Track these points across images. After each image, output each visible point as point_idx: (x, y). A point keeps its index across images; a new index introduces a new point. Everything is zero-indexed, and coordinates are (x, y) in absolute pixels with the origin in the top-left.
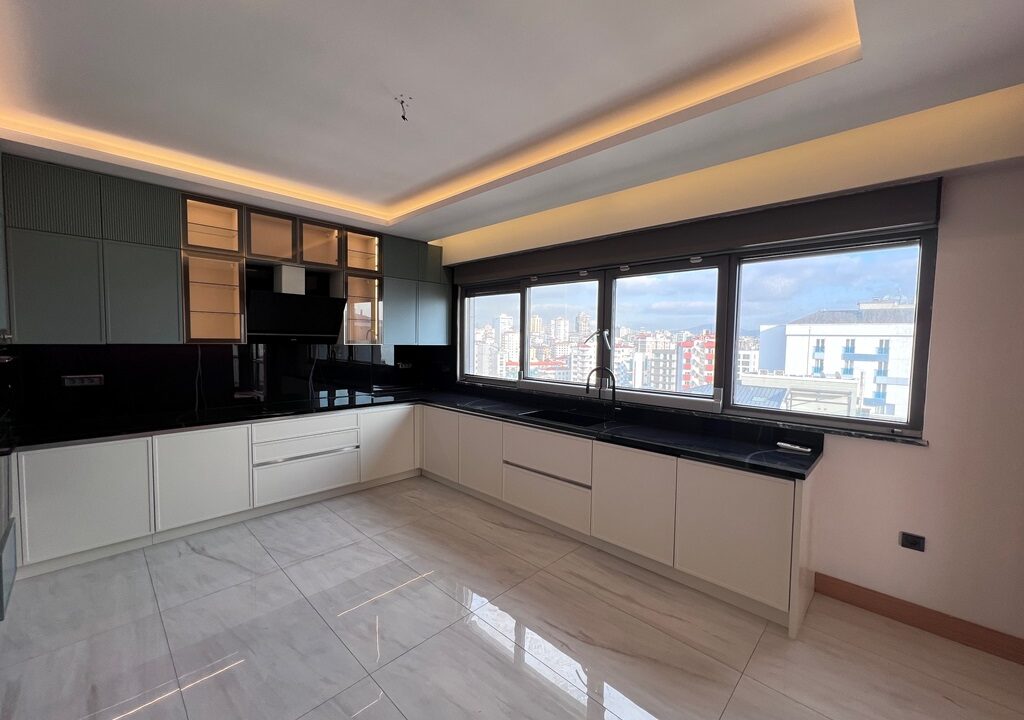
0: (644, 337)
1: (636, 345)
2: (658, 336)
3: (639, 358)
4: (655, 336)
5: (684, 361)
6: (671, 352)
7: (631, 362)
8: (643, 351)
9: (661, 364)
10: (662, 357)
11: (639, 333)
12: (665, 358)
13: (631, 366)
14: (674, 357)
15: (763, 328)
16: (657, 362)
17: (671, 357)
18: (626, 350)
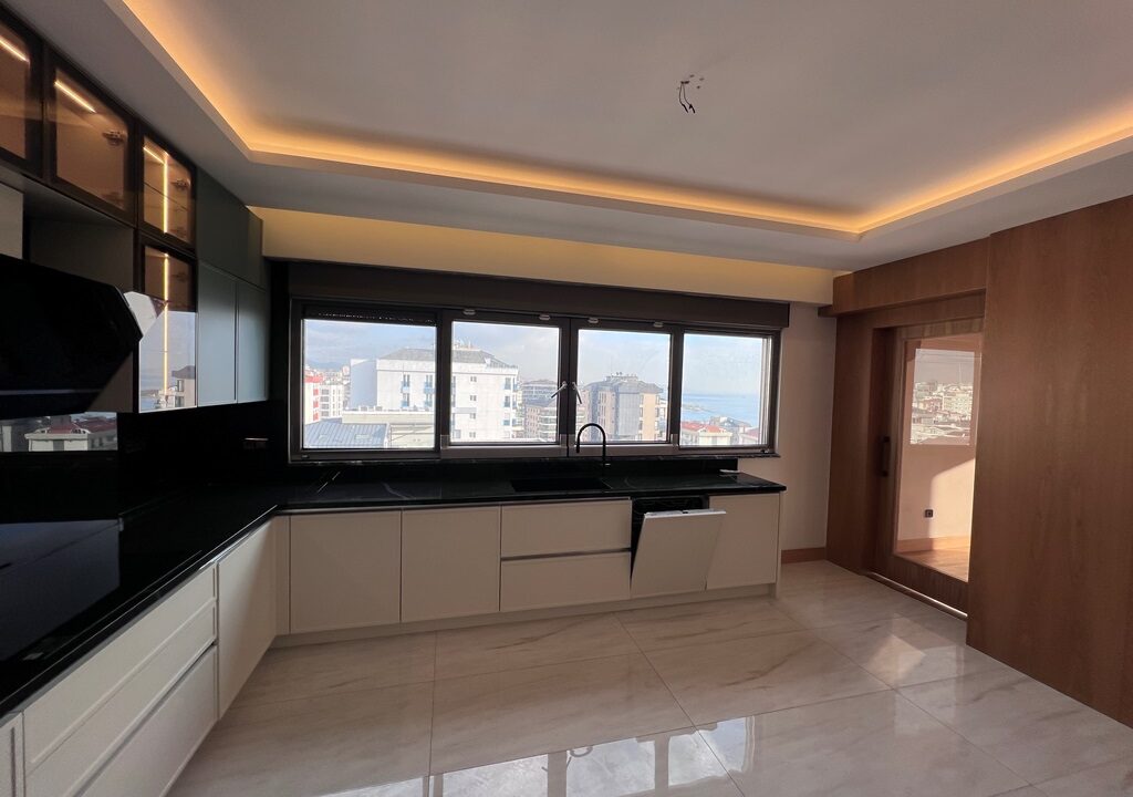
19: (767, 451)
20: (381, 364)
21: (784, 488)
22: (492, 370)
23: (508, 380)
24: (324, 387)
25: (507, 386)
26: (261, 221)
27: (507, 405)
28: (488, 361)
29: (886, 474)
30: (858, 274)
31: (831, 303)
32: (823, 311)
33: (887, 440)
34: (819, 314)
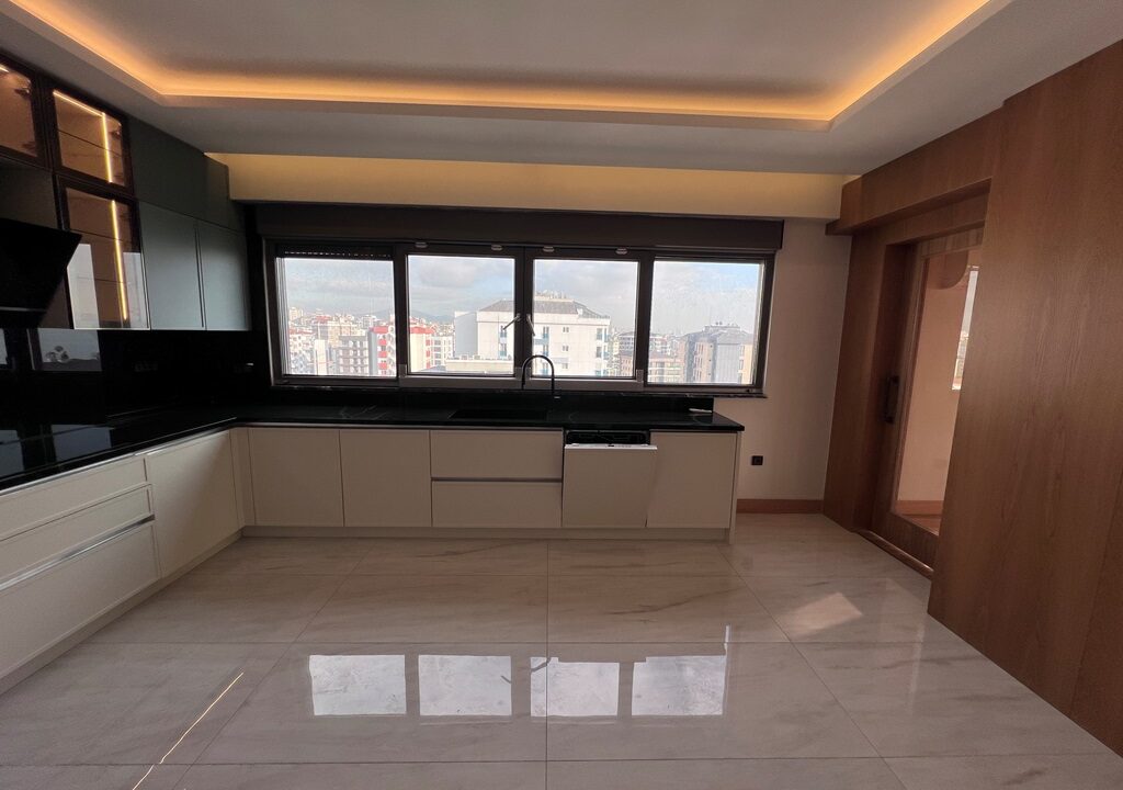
0: (324, 321)
1: (315, 330)
2: (342, 320)
3: (320, 346)
4: (338, 320)
5: (379, 349)
6: (361, 339)
7: (311, 351)
8: (325, 337)
9: (351, 353)
10: (351, 344)
11: (315, 315)
12: (355, 345)
13: (312, 357)
14: (366, 344)
15: (457, 314)
16: (346, 350)
17: (361, 344)
18: (304, 338)
19: (754, 391)
20: (481, 316)
21: (742, 428)
22: (584, 321)
23: (600, 330)
24: (437, 338)
25: (599, 337)
26: (226, 167)
27: (598, 355)
28: (580, 311)
29: (891, 420)
30: (868, 178)
31: (838, 217)
32: (831, 227)
33: (896, 380)
34: (827, 233)
